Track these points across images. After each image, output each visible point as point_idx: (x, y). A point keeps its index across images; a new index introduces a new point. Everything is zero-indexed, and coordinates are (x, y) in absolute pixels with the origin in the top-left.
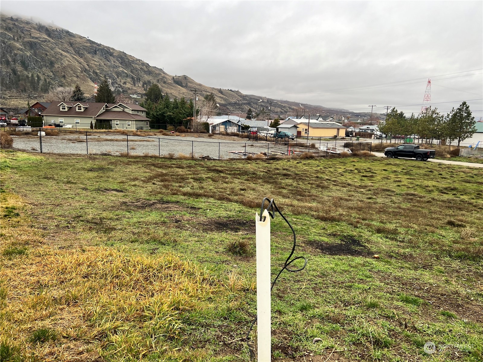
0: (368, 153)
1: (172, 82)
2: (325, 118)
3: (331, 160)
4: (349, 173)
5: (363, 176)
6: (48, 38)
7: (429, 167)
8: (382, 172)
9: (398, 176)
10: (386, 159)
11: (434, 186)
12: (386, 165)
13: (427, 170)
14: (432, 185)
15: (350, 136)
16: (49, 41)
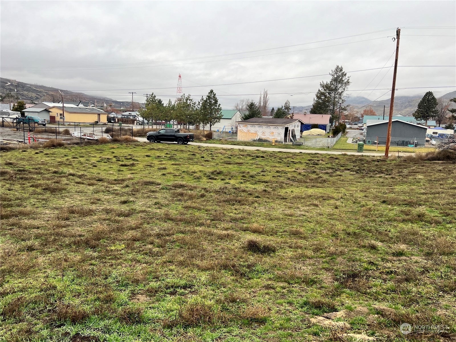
0: (130, 139)
2: (86, 104)
3: (86, 147)
4: (105, 162)
5: (122, 165)
7: (191, 151)
8: (145, 159)
9: (162, 162)
10: (148, 144)
11: (200, 171)
12: (149, 150)
13: (189, 153)
14: (198, 170)
15: (112, 121)
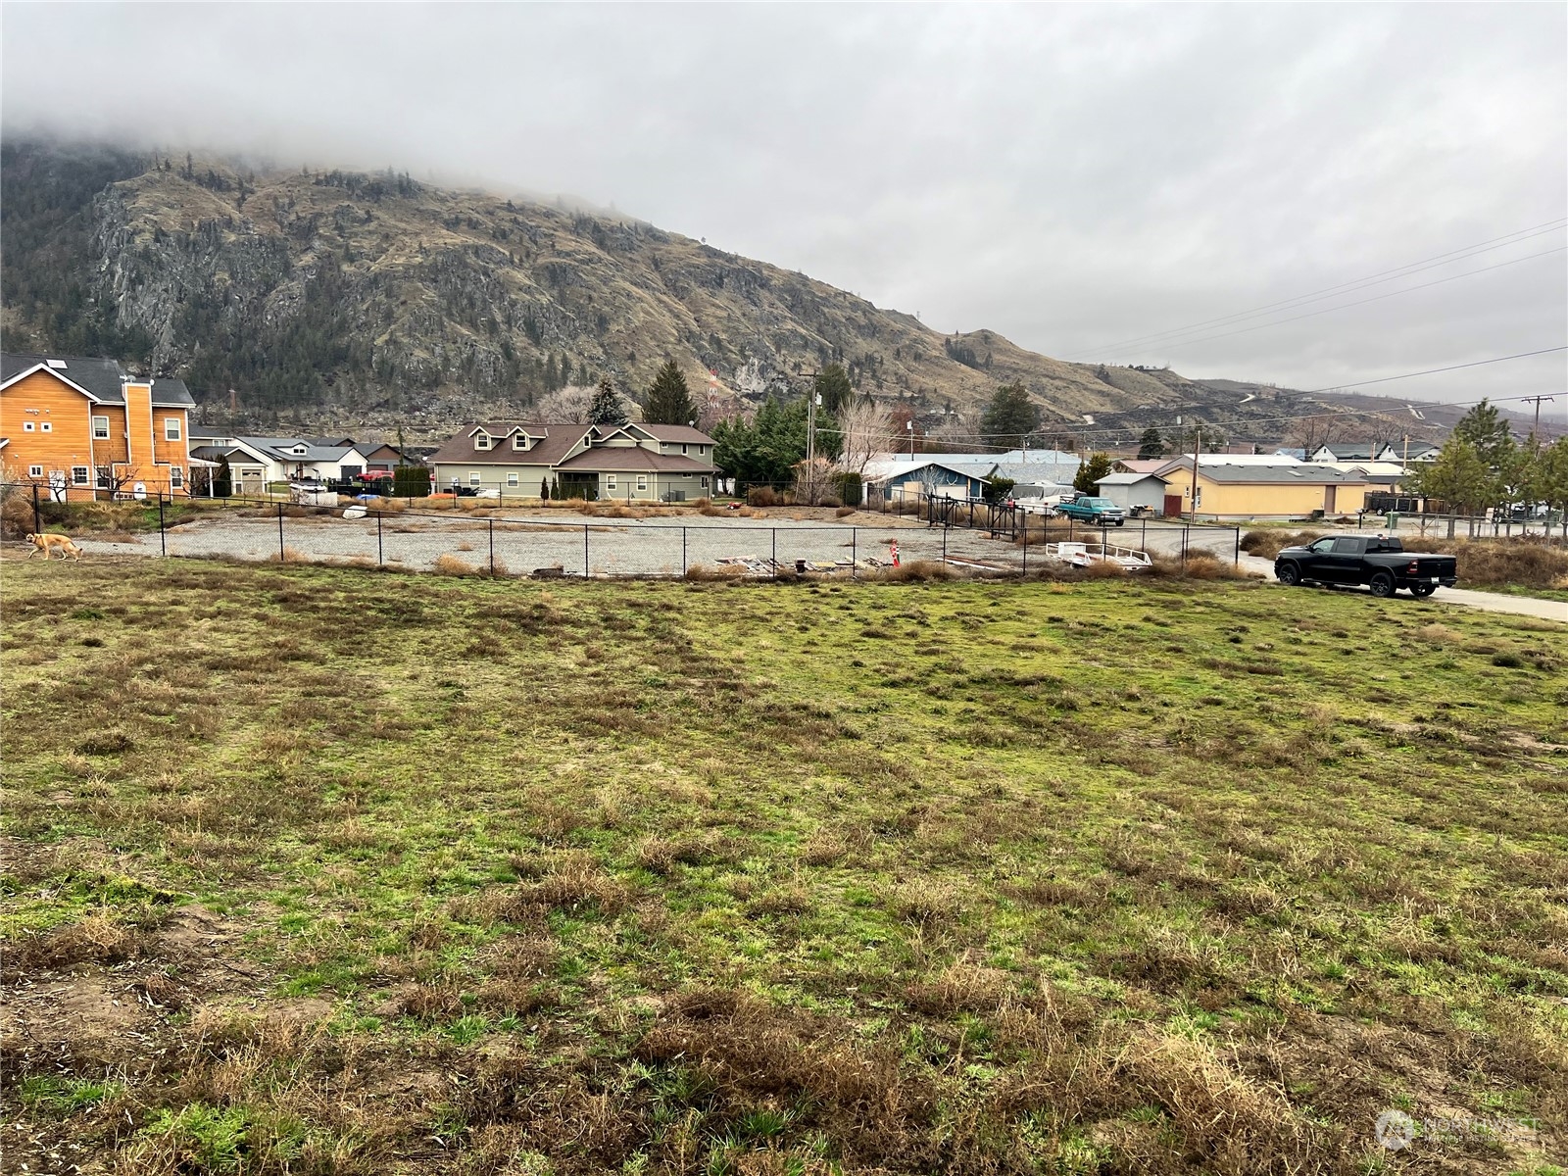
1: (944, 355)
6: (596, 251)
16: (600, 260)
